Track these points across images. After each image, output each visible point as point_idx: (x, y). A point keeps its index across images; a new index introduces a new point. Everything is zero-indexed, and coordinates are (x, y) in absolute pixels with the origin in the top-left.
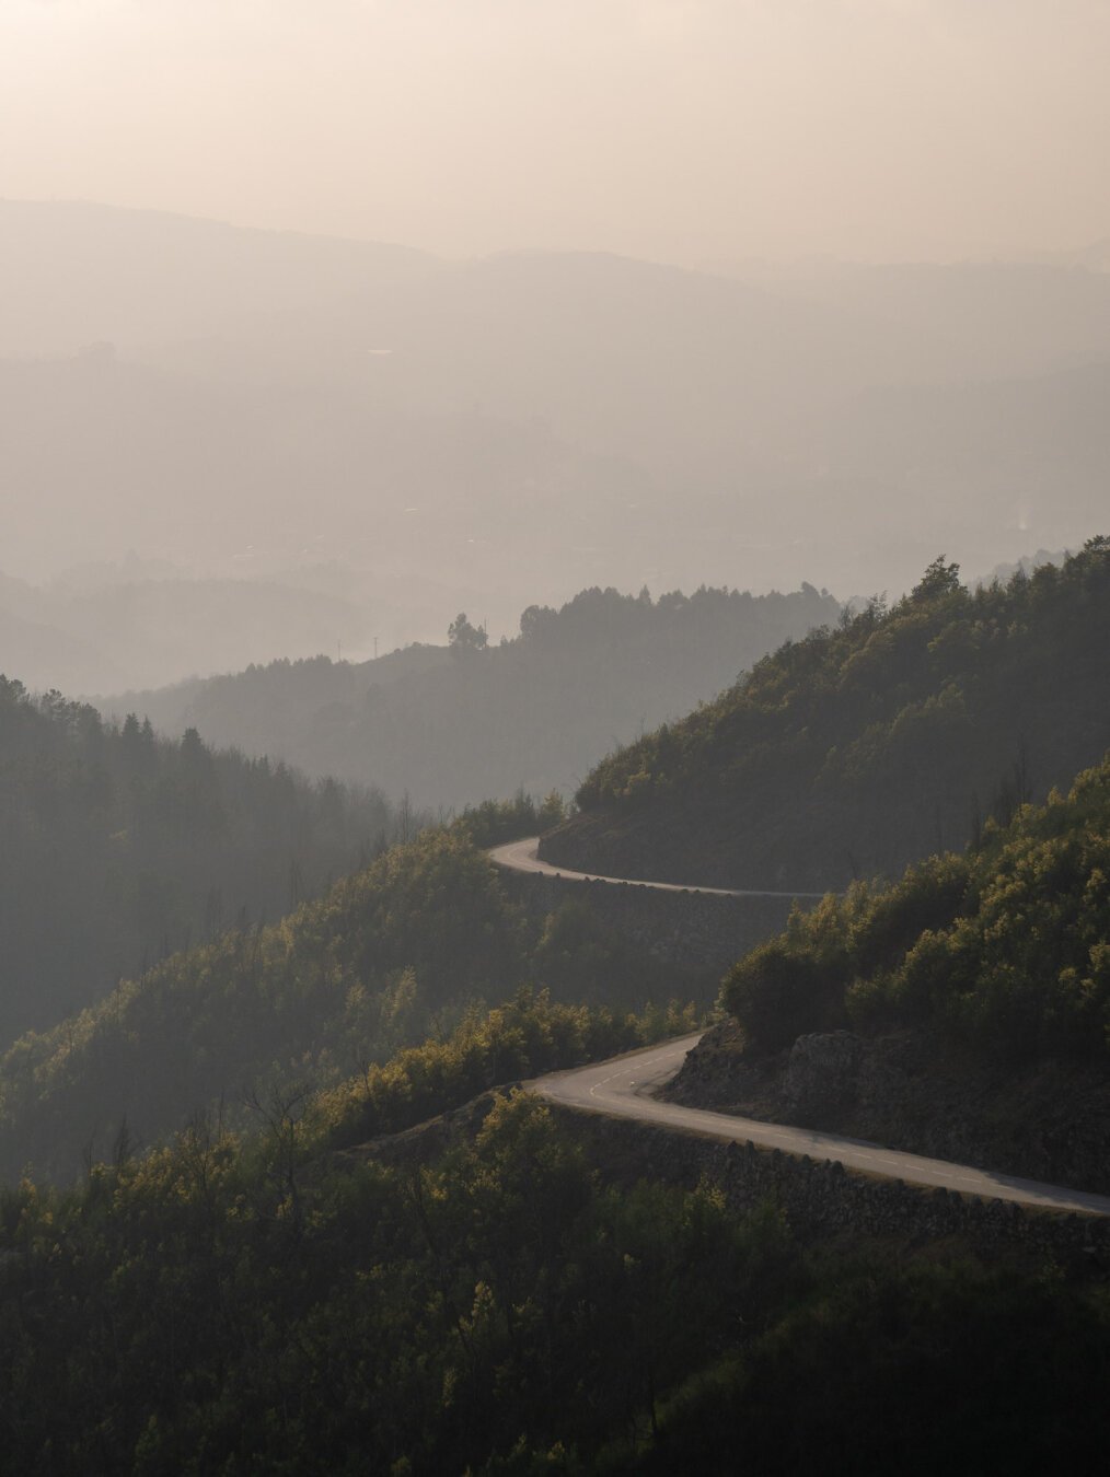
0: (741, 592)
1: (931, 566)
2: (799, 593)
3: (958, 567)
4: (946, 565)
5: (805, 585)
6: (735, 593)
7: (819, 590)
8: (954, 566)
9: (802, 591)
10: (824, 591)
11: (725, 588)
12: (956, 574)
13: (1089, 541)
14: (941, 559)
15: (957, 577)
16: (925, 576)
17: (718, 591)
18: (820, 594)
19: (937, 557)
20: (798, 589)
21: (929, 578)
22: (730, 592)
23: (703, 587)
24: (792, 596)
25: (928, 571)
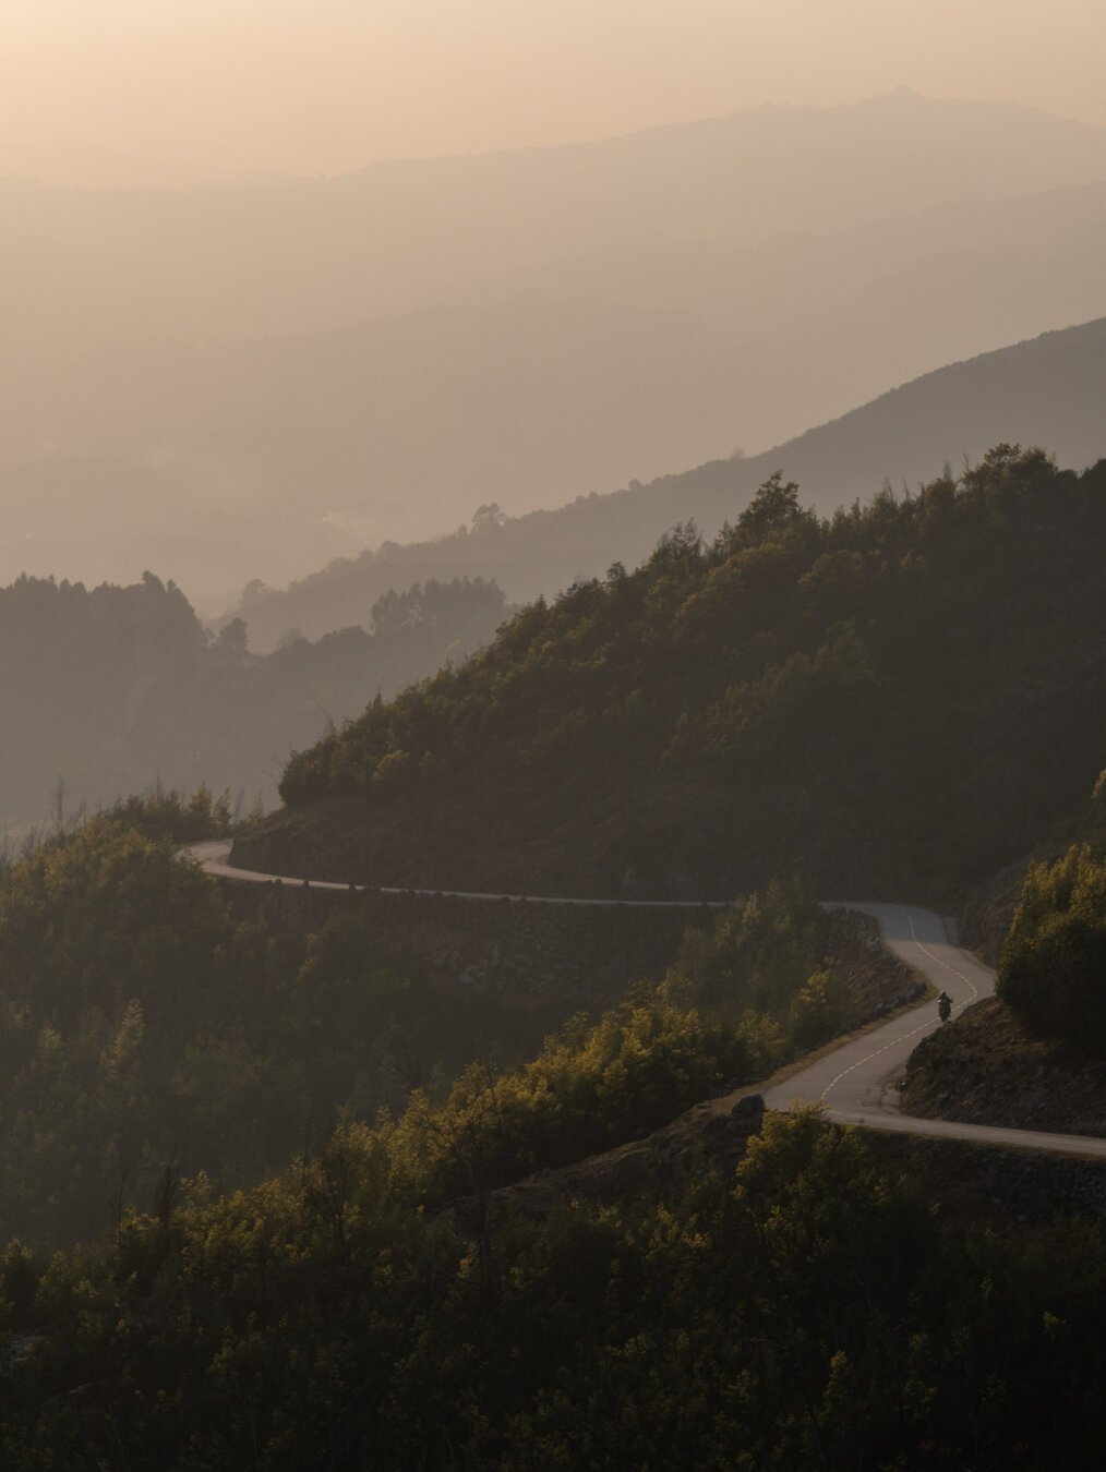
0: (72, 583)
1: (764, 486)
2: (139, 585)
3: (796, 487)
4: (783, 485)
5: (147, 575)
6: (65, 583)
7: (165, 582)
8: (791, 486)
9: (142, 582)
10: (171, 583)
11: (52, 577)
12: (795, 496)
13: (991, 451)
14: (777, 477)
15: (797, 500)
16: (754, 498)
17: (43, 581)
18: (166, 587)
19: (772, 472)
20: (138, 580)
21: (762, 502)
22: (58, 583)
23: (24, 576)
24: (131, 589)
25: (760, 492)
